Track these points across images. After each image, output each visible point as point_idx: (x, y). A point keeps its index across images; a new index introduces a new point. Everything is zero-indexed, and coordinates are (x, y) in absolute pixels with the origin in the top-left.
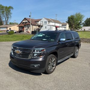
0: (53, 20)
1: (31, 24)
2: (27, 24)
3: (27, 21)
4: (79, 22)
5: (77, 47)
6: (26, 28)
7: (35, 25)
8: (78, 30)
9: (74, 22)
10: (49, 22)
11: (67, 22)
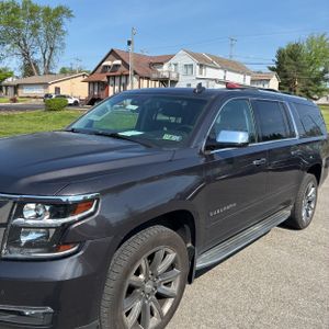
0: (220, 61)
1: (135, 73)
2: (118, 73)
3: (119, 62)
4: (321, 69)
5: (313, 176)
6: (117, 88)
7: (148, 79)
8: (315, 99)
9: (300, 68)
10: (201, 66)
11: (273, 69)
